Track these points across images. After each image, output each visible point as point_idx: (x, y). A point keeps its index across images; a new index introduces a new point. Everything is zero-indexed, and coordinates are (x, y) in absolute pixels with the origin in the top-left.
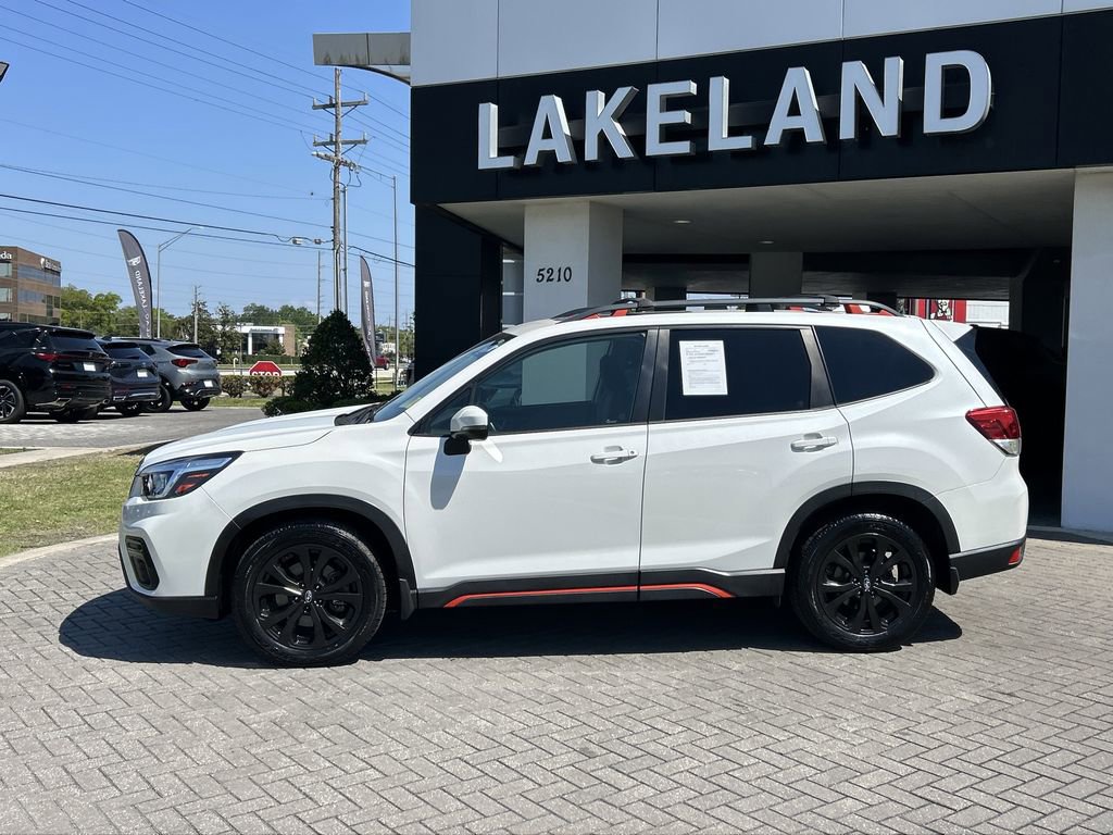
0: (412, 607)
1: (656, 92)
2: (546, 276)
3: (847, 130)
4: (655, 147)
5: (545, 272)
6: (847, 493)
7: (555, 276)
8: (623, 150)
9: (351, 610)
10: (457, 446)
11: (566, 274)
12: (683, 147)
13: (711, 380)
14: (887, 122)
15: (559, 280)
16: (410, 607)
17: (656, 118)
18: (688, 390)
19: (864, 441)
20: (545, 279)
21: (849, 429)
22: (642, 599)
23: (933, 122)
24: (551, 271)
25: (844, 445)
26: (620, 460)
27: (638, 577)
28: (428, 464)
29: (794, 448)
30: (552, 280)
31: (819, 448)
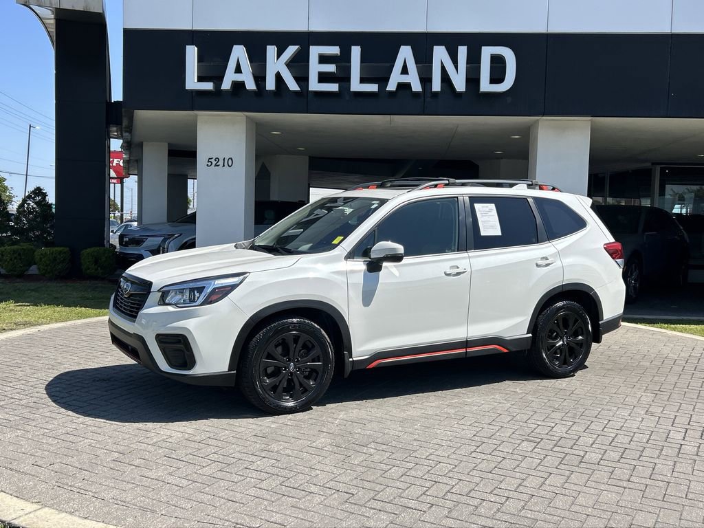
0: (350, 369)
1: (315, 51)
2: (214, 163)
3: (436, 86)
4: (314, 85)
5: (212, 160)
6: (560, 290)
7: (221, 163)
8: (293, 85)
9: (314, 374)
10: (374, 266)
11: (229, 162)
12: (334, 87)
13: (493, 227)
14: (460, 84)
15: (224, 166)
16: (348, 369)
17: (315, 68)
18: (483, 233)
19: (568, 261)
20: (214, 164)
21: (559, 254)
22: (468, 356)
23: (485, 86)
24: (217, 159)
25: (558, 263)
26: (458, 274)
27: (466, 344)
28: (359, 279)
29: (538, 266)
30: (218, 166)
31: (547, 265)
